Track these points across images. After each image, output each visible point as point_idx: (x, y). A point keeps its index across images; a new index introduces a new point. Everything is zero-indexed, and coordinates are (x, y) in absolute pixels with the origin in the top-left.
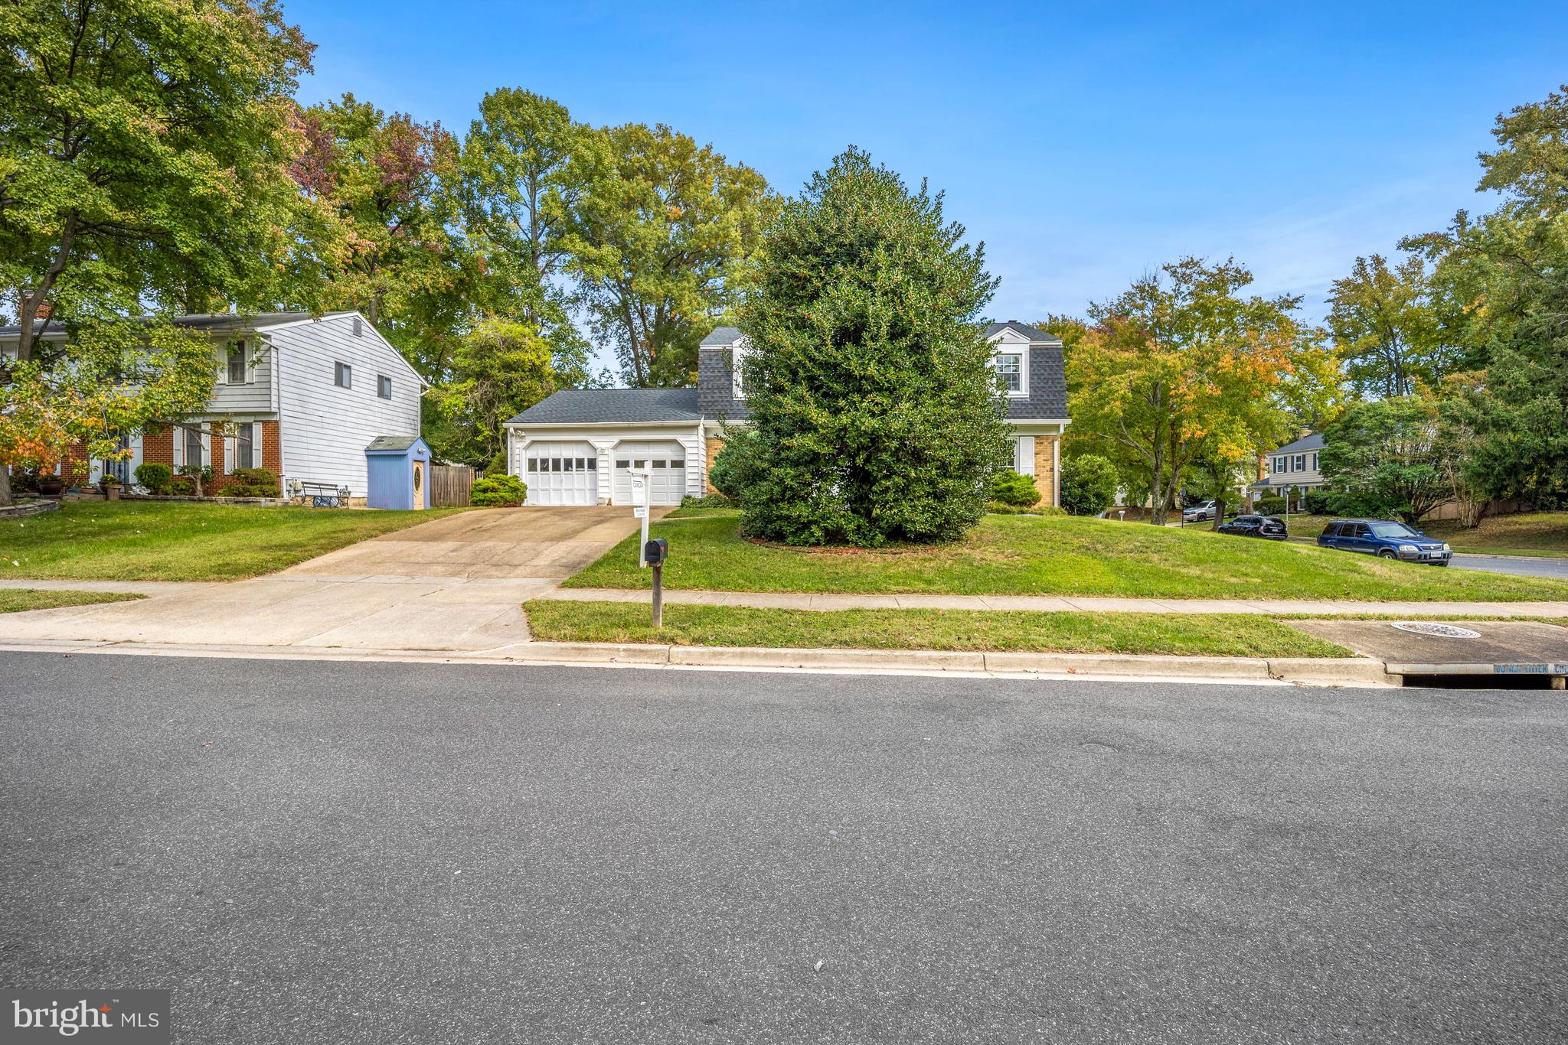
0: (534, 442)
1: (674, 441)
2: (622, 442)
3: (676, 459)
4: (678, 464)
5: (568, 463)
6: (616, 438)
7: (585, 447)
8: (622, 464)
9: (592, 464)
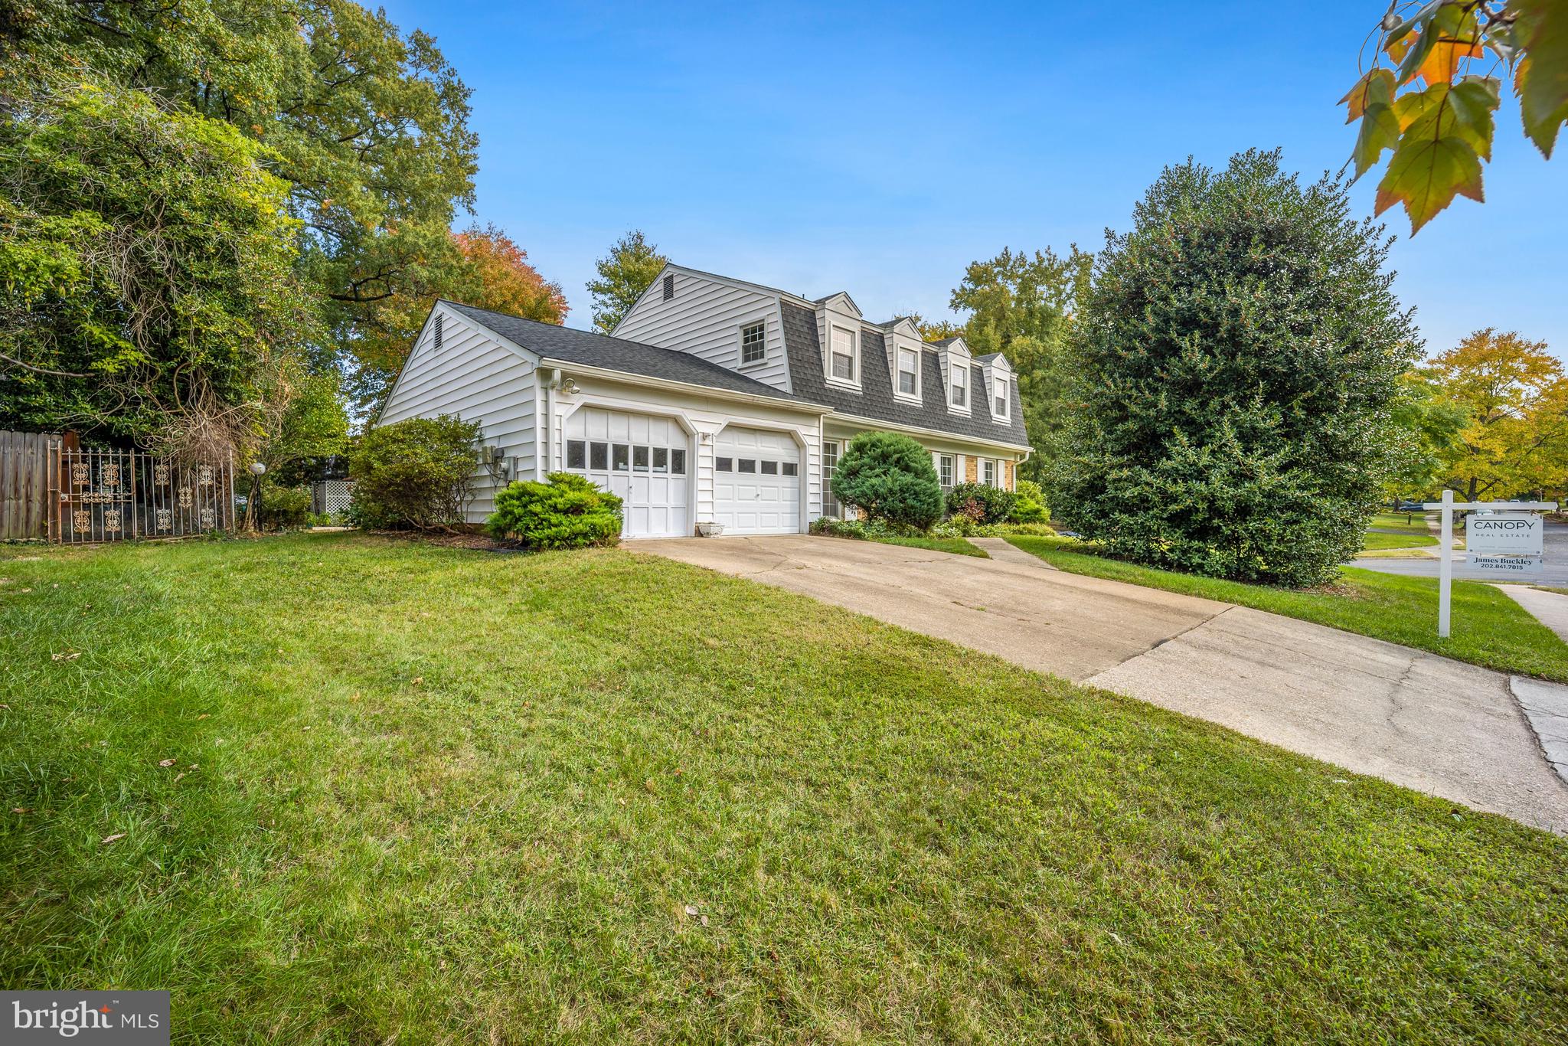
0: (587, 407)
1: (789, 434)
2: (731, 427)
3: (789, 461)
4: (790, 469)
5: (641, 455)
6: (723, 418)
7: (671, 429)
8: (724, 464)
9: (679, 461)
